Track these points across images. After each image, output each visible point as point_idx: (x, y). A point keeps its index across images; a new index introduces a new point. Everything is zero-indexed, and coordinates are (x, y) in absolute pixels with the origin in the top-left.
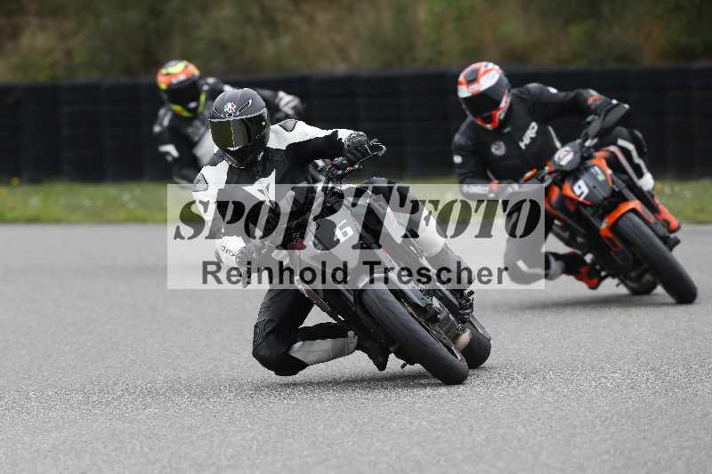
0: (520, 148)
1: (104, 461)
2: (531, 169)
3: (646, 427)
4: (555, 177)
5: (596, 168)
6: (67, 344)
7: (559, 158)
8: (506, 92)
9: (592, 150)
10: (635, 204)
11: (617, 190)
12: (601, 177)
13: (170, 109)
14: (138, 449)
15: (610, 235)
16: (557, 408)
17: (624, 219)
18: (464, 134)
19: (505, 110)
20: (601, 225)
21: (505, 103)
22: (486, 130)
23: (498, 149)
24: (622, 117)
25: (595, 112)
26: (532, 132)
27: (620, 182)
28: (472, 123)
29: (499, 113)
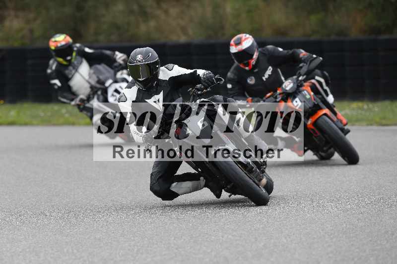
0: (263, 80)
1: (51, 258)
2: (270, 92)
3: (354, 239)
4: (283, 96)
5: (305, 92)
6: (31, 192)
7: (285, 86)
8: (256, 50)
9: (303, 82)
10: (326, 111)
11: (316, 103)
12: (308, 97)
13: (56, 60)
14: (70, 250)
15: (312, 127)
16: (304, 228)
17: (320, 119)
18: (232, 72)
19: (256, 59)
20: (308, 122)
21: (255, 56)
22: (246, 70)
23: (251, 81)
24: (319, 65)
25: (304, 61)
26: (269, 71)
27: (318, 99)
28: (238, 66)
29: (252, 61)
